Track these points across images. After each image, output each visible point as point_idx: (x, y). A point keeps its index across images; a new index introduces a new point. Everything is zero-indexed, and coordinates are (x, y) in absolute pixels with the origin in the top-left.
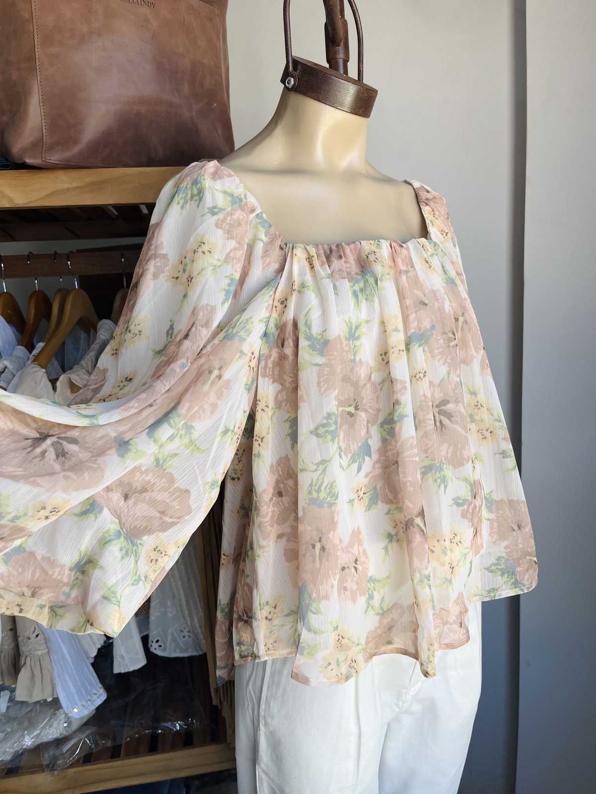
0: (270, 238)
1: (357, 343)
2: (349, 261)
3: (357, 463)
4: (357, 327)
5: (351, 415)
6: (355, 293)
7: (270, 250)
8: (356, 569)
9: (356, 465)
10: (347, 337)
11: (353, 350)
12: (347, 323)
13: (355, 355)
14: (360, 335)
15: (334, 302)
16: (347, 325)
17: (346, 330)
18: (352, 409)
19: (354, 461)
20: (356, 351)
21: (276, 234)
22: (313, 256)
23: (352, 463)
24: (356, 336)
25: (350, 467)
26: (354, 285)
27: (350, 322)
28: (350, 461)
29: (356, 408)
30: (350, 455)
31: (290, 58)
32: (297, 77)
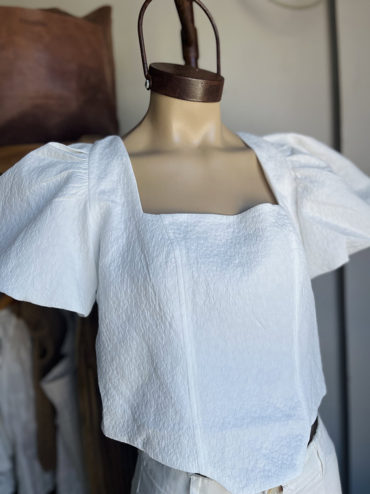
31: (145, 66)
32: (151, 80)
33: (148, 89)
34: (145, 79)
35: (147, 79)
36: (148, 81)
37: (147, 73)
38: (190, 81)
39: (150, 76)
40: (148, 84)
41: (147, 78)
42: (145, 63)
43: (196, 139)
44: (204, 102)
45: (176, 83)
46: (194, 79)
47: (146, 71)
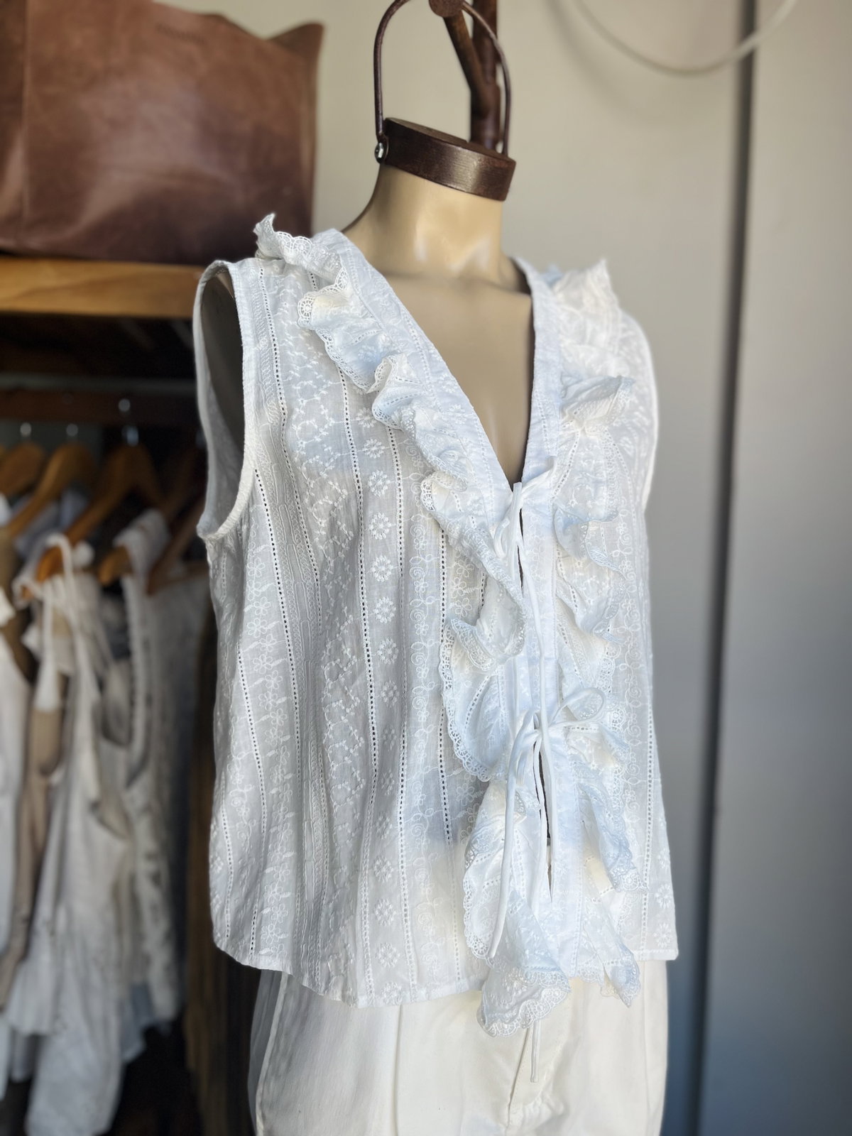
31: (381, 117)
32: (388, 144)
33: (379, 160)
34: (375, 142)
35: (379, 142)
36: (381, 144)
37: (381, 132)
38: (459, 151)
39: (387, 138)
40: (381, 151)
41: (380, 139)
42: (380, 112)
43: (456, 263)
44: (479, 195)
46: (467, 151)
47: (381, 126)
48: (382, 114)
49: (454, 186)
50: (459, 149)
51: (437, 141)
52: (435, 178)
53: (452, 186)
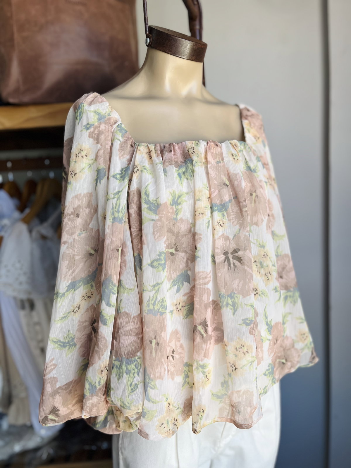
0: (125, 139)
1: (179, 207)
2: (177, 154)
3: (177, 286)
4: (179, 197)
5: (172, 254)
6: (179, 175)
7: (124, 146)
8: (173, 357)
9: (175, 288)
10: (171, 203)
11: (176, 212)
12: (171, 194)
13: (177, 214)
14: (181, 202)
15: (164, 180)
16: (172, 196)
17: (171, 198)
18: (173, 251)
19: (174, 285)
20: (178, 212)
21: (129, 137)
22: (151, 151)
23: (172, 286)
24: (178, 202)
25: (171, 289)
26: (179, 169)
27: (174, 194)
28: (171, 285)
29: (176, 250)
30: (171, 281)
31: (147, 26)
32: (151, 38)
33: (147, 46)
34: (146, 37)
35: (147, 37)
36: (148, 39)
37: (147, 32)
39: (150, 35)
40: (148, 42)
41: (148, 36)
42: (147, 24)
45: (173, 42)
47: (147, 30)
48: (148, 25)
49: (182, 57)
50: (184, 40)
51: (172, 37)
52: (174, 53)
53: (181, 57)
